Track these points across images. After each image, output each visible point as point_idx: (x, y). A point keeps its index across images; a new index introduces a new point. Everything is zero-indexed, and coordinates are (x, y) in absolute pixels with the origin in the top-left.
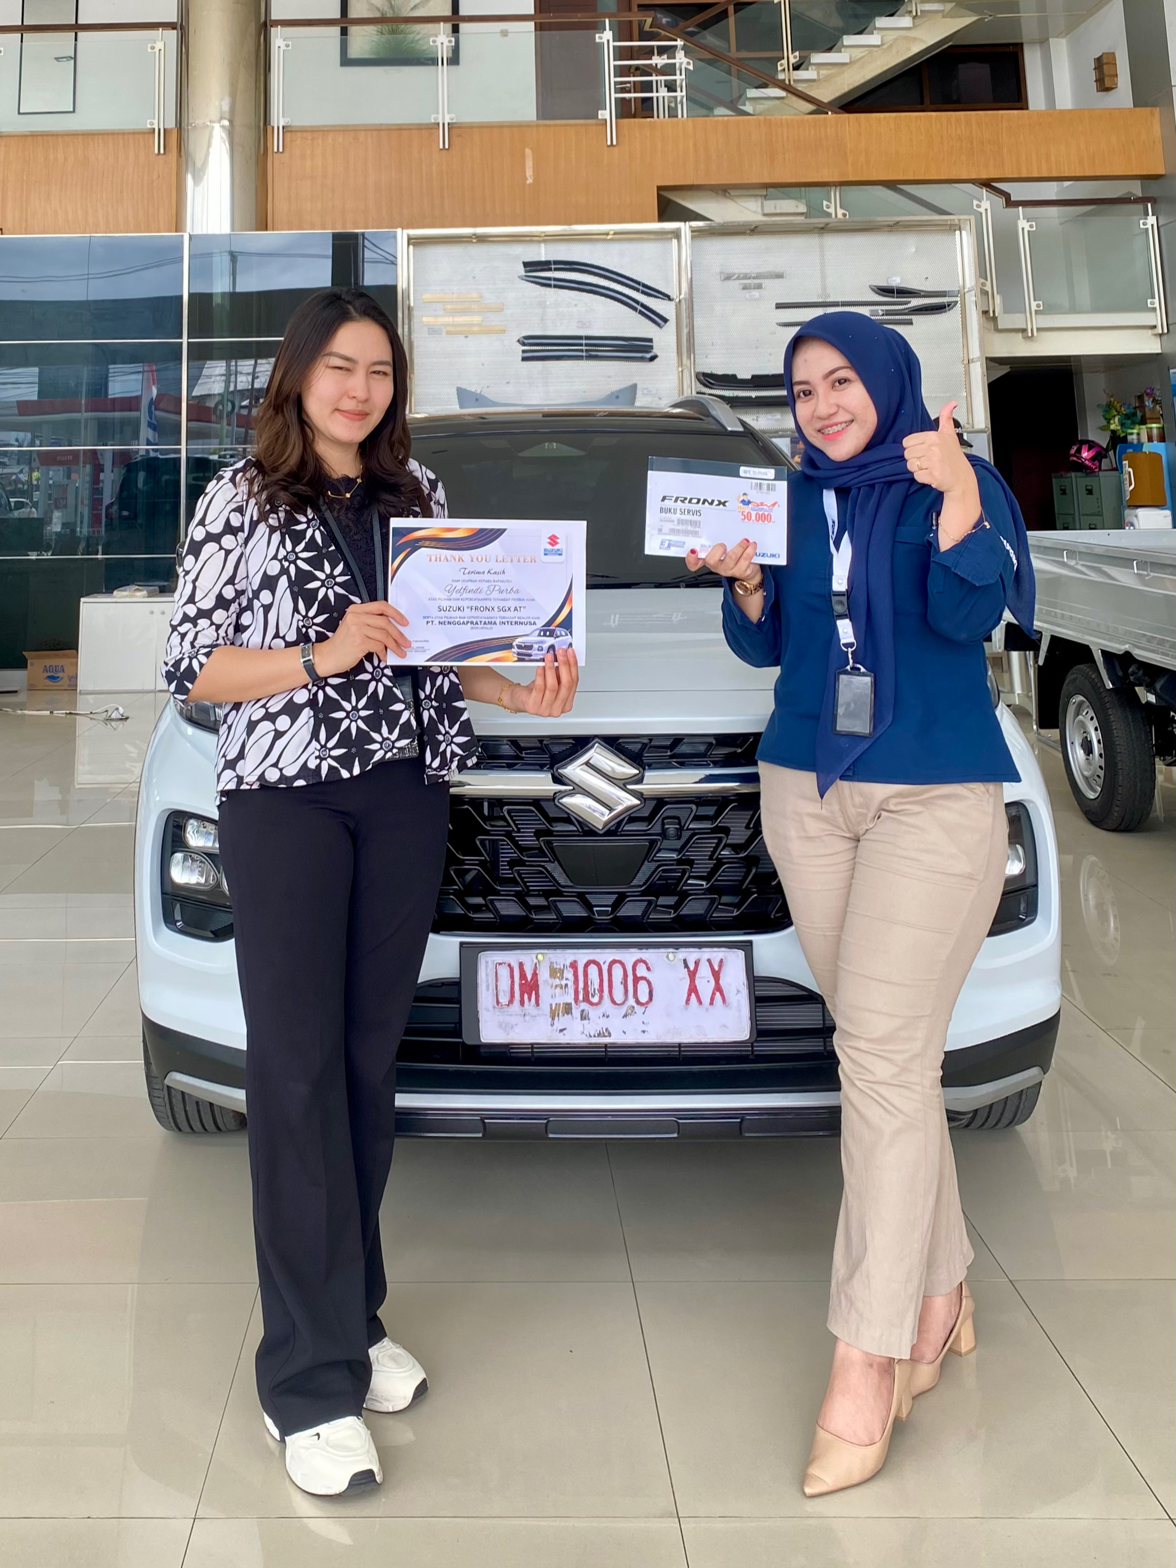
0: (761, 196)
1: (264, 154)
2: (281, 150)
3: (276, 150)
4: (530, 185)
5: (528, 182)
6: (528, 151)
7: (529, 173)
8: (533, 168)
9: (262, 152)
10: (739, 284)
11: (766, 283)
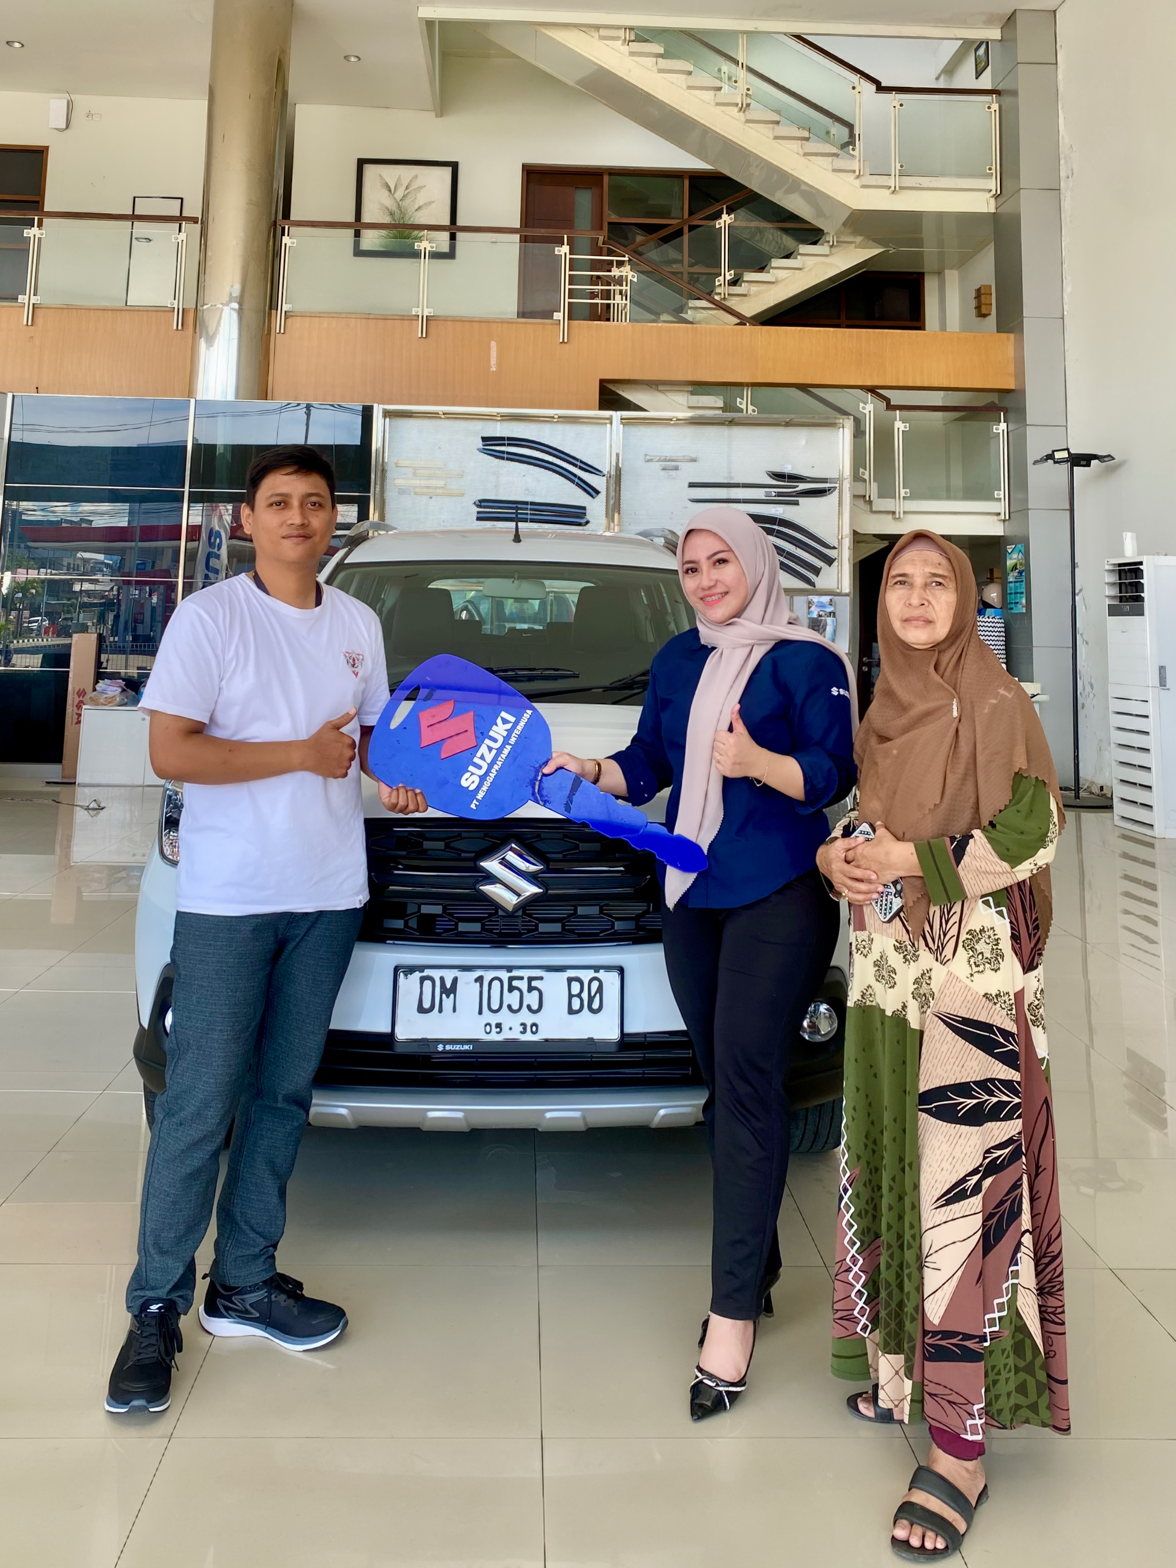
0: (688, 391)
1: (267, 334)
2: (282, 331)
3: (278, 331)
4: (493, 372)
5: (492, 369)
6: (493, 344)
7: (493, 360)
8: (497, 358)
9: (266, 332)
10: (661, 465)
11: (682, 465)
